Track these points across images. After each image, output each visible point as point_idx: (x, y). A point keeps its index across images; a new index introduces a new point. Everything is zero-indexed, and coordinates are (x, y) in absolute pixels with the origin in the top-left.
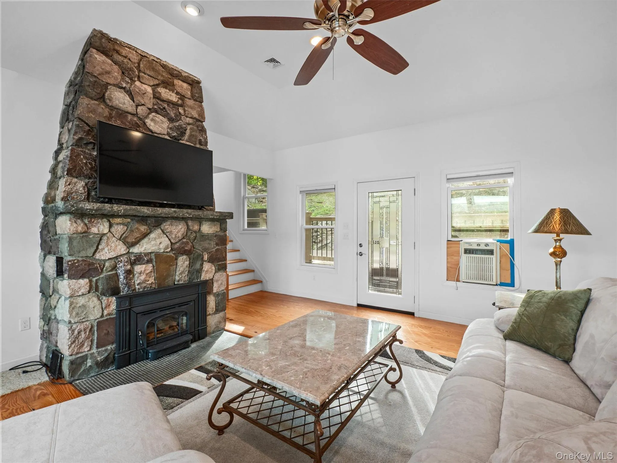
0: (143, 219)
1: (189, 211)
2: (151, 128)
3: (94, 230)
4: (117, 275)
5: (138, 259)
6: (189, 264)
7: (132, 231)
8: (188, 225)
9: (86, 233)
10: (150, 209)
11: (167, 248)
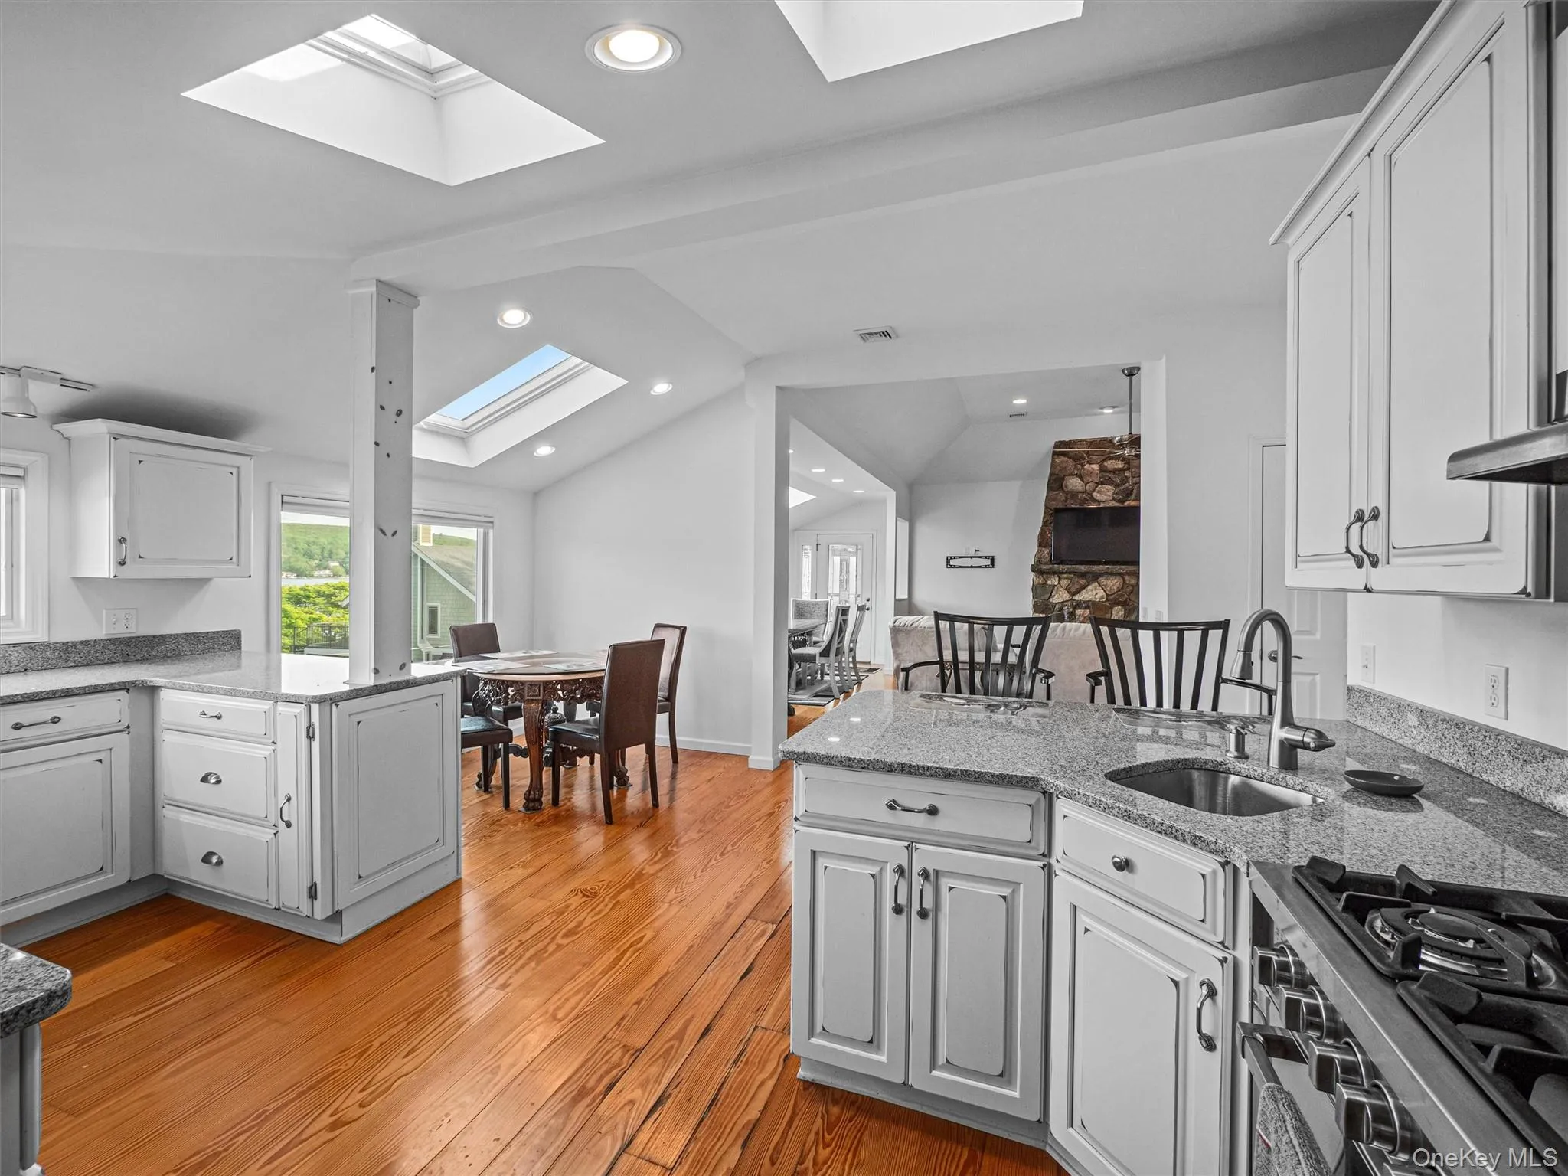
0: (1083, 575)
1: (1123, 567)
2: (1097, 498)
3: (1049, 582)
4: (1063, 615)
5: (1078, 605)
6: (1125, 614)
7: (1074, 584)
8: (1124, 580)
9: (1045, 584)
10: (1087, 567)
11: (1102, 598)
